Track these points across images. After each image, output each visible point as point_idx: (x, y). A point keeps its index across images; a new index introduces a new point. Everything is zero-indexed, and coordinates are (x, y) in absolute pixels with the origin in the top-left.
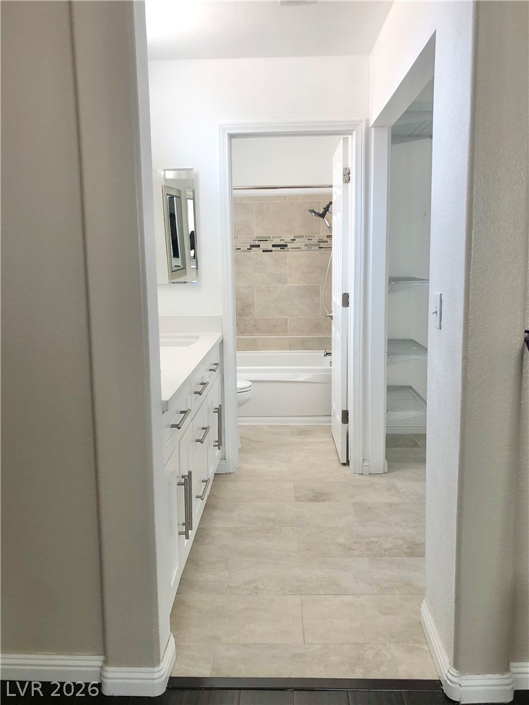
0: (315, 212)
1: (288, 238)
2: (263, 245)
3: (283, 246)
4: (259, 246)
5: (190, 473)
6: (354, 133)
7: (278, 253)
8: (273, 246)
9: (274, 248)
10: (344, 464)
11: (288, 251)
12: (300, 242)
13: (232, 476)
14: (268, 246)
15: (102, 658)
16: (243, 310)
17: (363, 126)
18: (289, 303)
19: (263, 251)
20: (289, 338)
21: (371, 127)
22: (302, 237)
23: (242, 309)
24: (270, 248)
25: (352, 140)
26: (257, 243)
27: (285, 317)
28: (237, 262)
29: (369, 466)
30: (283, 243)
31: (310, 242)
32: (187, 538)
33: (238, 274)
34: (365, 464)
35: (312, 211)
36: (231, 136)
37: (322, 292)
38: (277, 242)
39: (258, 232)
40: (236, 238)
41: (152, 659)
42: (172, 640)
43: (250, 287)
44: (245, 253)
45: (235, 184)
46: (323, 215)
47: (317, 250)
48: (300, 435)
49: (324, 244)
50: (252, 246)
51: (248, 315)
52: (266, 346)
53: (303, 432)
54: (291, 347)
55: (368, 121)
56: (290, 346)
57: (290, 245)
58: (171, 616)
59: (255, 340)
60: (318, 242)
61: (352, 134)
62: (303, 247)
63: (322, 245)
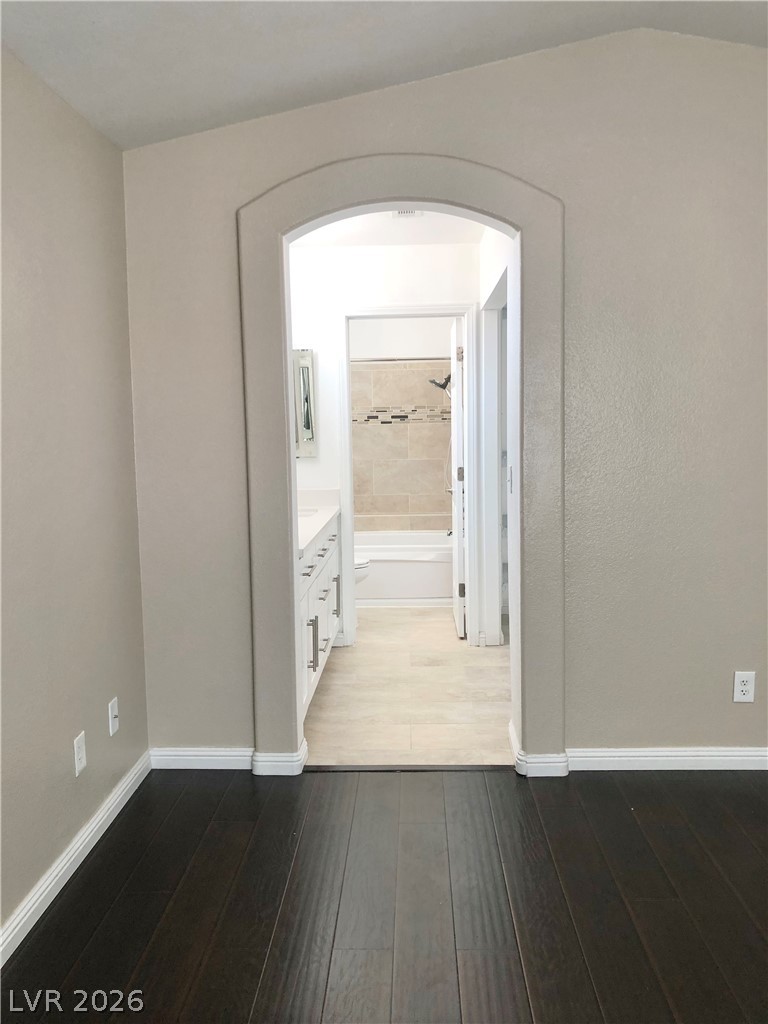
0: (436, 383)
1: (408, 409)
2: (382, 417)
3: (403, 418)
4: (377, 417)
5: (317, 617)
6: (466, 315)
7: (397, 424)
8: (393, 417)
9: (393, 420)
10: (462, 638)
11: (409, 422)
12: (422, 413)
13: (349, 649)
14: (387, 417)
15: (253, 749)
16: (360, 486)
17: (475, 308)
18: (410, 478)
19: (382, 423)
20: (410, 517)
21: (482, 310)
22: (424, 407)
23: (358, 485)
24: (390, 419)
25: (465, 320)
26: (375, 414)
27: (406, 494)
28: (354, 434)
29: (485, 638)
30: (403, 414)
31: (432, 413)
32: (315, 670)
33: (355, 448)
34: (481, 637)
35: (433, 382)
36: (349, 318)
38: (397, 412)
39: (376, 403)
40: (353, 409)
41: (292, 747)
42: (305, 743)
43: (368, 462)
44: (362, 425)
45: (352, 357)
46: (444, 386)
47: (440, 421)
49: (445, 415)
50: (369, 417)
51: (365, 492)
52: (385, 526)
53: (423, 613)
54: (413, 526)
55: (478, 304)
56: (411, 525)
57: (410, 417)
58: (304, 724)
59: (373, 519)
60: (441, 413)
61: (464, 316)
62: (425, 418)
63: (445, 416)
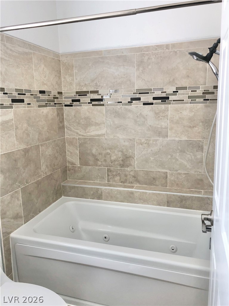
1: (169, 90)
2: (144, 98)
3: (164, 99)
4: (139, 99)
7: (160, 107)
8: (154, 98)
9: (155, 101)
11: (170, 104)
12: (183, 94)
14: (149, 98)
18: (169, 157)
19: (144, 104)
20: (167, 195)
22: (185, 88)
23: (122, 160)
24: (151, 100)
26: (138, 96)
27: (166, 171)
30: (164, 95)
31: (194, 94)
35: (192, 54)
37: (205, 148)
38: (158, 94)
39: (140, 85)
43: (130, 140)
44: (126, 107)
46: (207, 59)
47: (202, 103)
49: (210, 96)
50: (133, 99)
51: (128, 166)
56: (168, 202)
57: (171, 98)
59: (132, 193)
60: (203, 93)
62: (186, 99)
63: (208, 97)
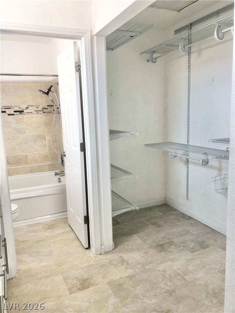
0: (42, 91)
1: (24, 107)
2: (8, 111)
3: (21, 112)
4: (5, 112)
6: (83, 39)
7: (18, 116)
8: (15, 112)
10: (87, 248)
11: (25, 114)
12: (31, 109)
14: (11, 111)
17: (89, 34)
19: (9, 115)
21: (94, 35)
22: (32, 106)
24: (13, 113)
26: (4, 110)
27: (26, 154)
29: (104, 248)
30: (20, 110)
31: (38, 109)
34: (102, 247)
35: (41, 91)
37: (47, 138)
38: (17, 109)
39: (4, 103)
46: (47, 93)
47: (42, 114)
48: (49, 229)
49: (46, 110)
55: (92, 31)
56: (31, 171)
57: (25, 111)
60: (42, 109)
61: (81, 39)
62: (33, 112)
